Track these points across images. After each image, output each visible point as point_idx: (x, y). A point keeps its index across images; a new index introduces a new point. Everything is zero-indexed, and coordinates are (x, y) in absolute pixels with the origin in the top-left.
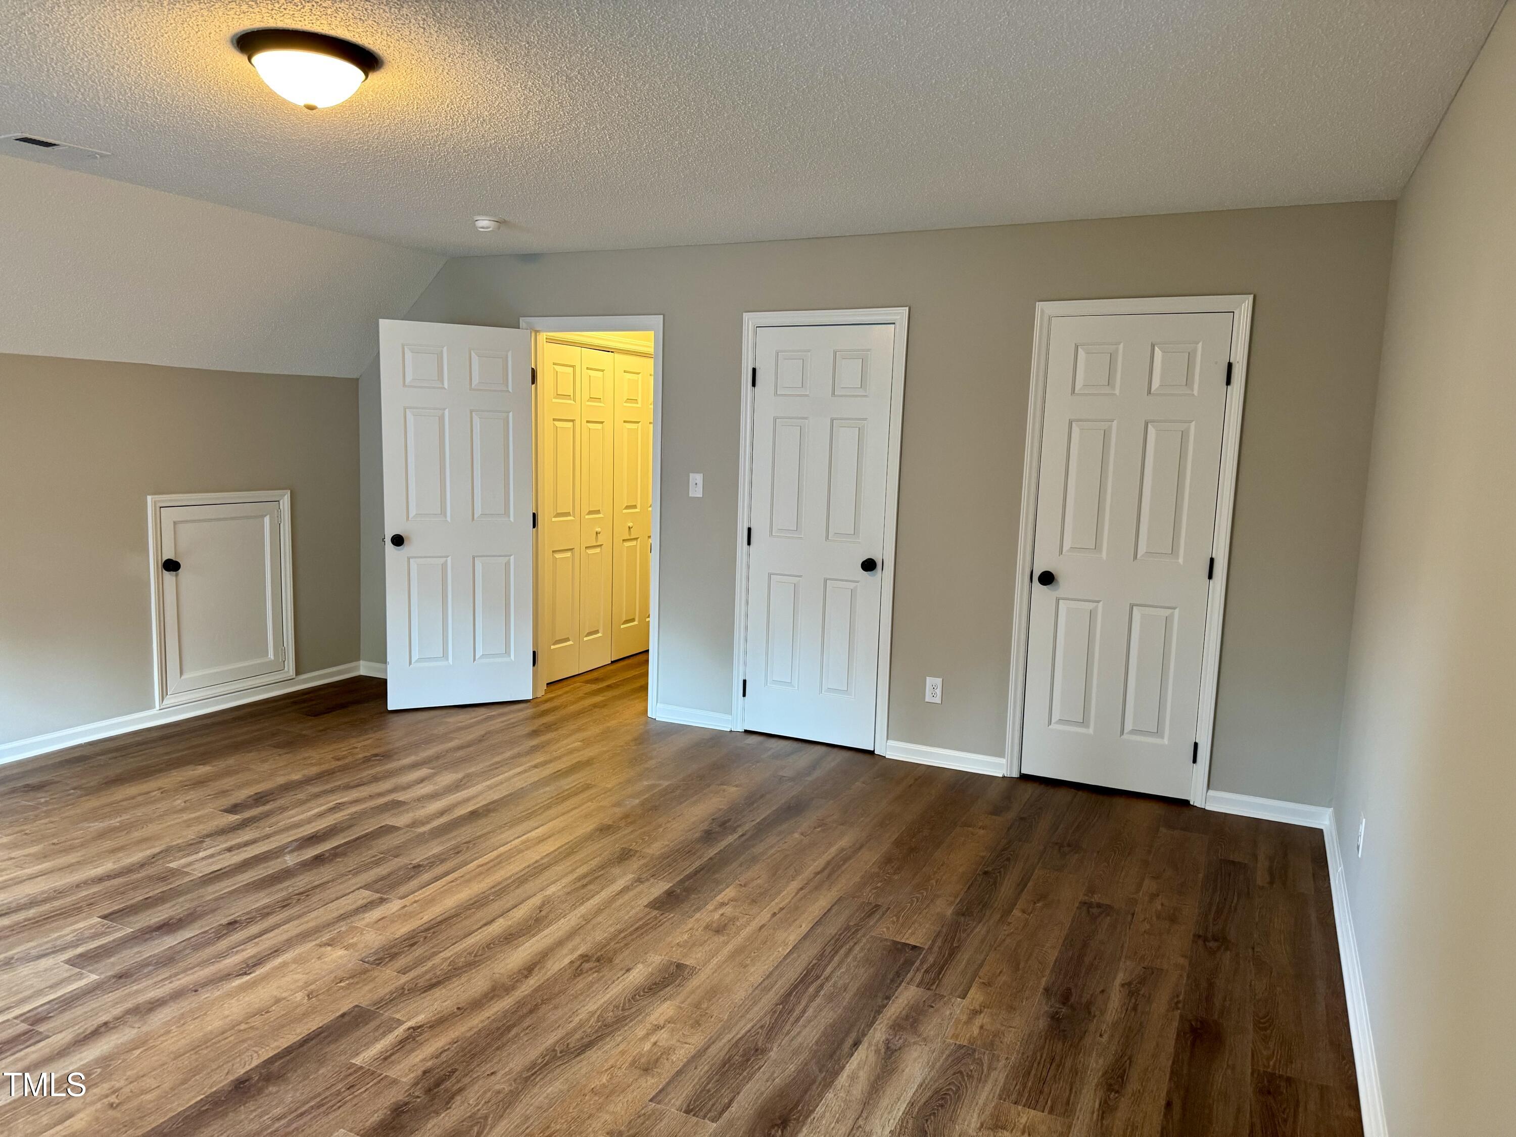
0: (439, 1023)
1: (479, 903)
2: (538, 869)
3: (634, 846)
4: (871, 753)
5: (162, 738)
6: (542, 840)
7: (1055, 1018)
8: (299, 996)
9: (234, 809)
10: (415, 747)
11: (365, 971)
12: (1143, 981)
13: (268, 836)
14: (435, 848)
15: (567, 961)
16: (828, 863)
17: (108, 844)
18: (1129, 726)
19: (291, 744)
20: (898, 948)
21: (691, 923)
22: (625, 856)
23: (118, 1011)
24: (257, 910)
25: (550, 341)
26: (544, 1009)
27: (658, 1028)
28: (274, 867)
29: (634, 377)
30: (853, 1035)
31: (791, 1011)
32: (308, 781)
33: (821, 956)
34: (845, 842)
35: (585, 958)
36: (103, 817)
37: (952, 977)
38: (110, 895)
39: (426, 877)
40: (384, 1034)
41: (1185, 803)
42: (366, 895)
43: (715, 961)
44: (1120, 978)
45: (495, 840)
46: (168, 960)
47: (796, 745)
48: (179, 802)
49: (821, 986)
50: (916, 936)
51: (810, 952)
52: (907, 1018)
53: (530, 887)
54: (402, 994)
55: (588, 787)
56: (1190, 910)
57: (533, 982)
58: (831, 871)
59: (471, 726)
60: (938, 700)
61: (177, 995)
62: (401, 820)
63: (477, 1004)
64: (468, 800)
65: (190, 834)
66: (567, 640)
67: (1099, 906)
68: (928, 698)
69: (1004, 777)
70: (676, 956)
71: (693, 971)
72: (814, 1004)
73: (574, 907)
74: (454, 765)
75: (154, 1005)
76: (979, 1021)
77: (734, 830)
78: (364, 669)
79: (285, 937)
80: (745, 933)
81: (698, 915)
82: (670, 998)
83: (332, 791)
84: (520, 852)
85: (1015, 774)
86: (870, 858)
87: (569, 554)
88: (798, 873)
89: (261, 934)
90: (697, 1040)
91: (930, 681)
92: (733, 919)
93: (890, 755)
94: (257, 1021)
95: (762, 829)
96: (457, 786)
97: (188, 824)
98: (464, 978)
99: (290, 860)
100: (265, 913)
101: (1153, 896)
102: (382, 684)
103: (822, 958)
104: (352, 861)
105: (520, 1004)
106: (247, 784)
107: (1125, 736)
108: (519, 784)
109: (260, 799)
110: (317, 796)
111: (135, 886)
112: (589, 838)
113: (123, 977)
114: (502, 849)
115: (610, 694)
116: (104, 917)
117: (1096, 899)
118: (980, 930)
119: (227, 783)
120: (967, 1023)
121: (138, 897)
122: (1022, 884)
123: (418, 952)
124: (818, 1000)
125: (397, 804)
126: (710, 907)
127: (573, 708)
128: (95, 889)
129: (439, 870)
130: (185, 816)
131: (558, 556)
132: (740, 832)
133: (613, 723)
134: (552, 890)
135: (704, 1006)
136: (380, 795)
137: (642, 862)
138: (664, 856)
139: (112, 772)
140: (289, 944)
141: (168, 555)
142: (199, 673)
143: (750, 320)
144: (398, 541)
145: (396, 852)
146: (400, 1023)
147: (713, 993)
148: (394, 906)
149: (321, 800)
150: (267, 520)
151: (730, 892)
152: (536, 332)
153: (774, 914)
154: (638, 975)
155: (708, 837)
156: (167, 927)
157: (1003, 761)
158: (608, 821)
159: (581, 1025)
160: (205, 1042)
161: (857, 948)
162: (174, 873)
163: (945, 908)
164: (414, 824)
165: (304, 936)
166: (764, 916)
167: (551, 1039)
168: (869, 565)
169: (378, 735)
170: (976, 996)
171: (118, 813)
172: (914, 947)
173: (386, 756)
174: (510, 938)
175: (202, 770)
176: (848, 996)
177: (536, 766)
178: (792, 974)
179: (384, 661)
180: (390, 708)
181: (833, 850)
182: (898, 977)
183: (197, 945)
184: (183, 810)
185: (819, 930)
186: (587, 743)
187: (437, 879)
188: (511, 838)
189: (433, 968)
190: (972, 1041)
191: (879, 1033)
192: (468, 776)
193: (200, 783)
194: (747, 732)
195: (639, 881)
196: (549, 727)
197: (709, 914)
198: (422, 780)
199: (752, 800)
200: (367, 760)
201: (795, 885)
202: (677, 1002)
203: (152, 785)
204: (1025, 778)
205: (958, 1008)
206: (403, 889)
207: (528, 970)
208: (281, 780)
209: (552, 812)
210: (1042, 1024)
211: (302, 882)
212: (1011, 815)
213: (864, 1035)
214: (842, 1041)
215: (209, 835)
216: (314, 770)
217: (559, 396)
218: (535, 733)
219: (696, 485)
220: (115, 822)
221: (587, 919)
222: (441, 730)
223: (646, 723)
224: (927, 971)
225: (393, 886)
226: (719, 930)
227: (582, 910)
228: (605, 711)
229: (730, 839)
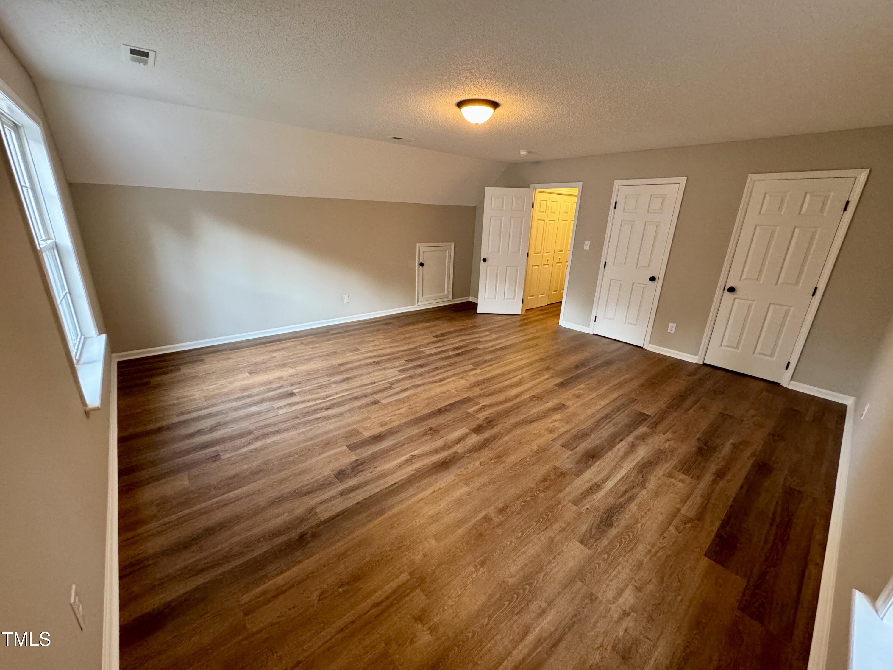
0: (490, 406)
1: (503, 374)
2: (521, 368)
3: (551, 366)
4: (642, 348)
5: (417, 314)
6: (522, 359)
7: (700, 449)
8: (454, 391)
9: (436, 337)
10: (484, 325)
11: (471, 388)
12: (741, 444)
13: (445, 346)
14: (490, 356)
15: (528, 396)
16: (619, 383)
17: (405, 342)
18: (758, 351)
19: (451, 320)
20: (642, 414)
21: (568, 393)
22: (548, 368)
23: (410, 385)
24: (443, 366)
25: (540, 192)
26: (521, 408)
27: (555, 421)
28: (447, 354)
29: (568, 204)
30: (621, 437)
31: (600, 426)
32: (455, 331)
33: (612, 411)
34: (627, 376)
35: (534, 396)
36: (404, 334)
37: (660, 427)
38: (407, 355)
39: (488, 364)
40: (476, 406)
41: (778, 384)
42: (471, 367)
43: (575, 406)
44: (731, 441)
45: (508, 357)
46: (421, 375)
47: (612, 341)
48: (422, 333)
49: (611, 420)
50: (650, 411)
51: (609, 409)
52: (641, 436)
53: (517, 373)
54: (480, 396)
55: (537, 345)
56: (770, 424)
57: (518, 400)
58: (620, 385)
59: (501, 321)
60: (673, 332)
61: (424, 384)
62: (481, 347)
63: (501, 403)
64: (500, 344)
65: (425, 342)
66: (534, 296)
67: (727, 415)
68: (669, 331)
69: (696, 363)
70: (563, 401)
71: (568, 407)
72: (608, 425)
73: (531, 381)
74: (495, 332)
75: (419, 386)
76: (669, 443)
77: (586, 366)
78: (471, 299)
79: (449, 374)
80: (586, 399)
81: (571, 391)
82: (560, 413)
83: (462, 335)
84: (516, 362)
85: (701, 363)
86: (635, 384)
87: (537, 267)
88: (608, 384)
89: (443, 372)
90: (568, 427)
91: (671, 324)
92: (583, 394)
93: (649, 349)
94: (443, 395)
95: (597, 367)
96: (497, 339)
97: (425, 339)
98: (498, 395)
99: (451, 353)
100: (445, 367)
101: (753, 416)
102: (475, 305)
103: (613, 412)
104: (467, 357)
105: (514, 405)
106: (440, 330)
107: (754, 355)
108: (516, 341)
109: (443, 335)
110: (457, 336)
111: (412, 354)
112: (537, 361)
113: (411, 377)
114: (510, 360)
115: (547, 315)
116: (406, 361)
117: (727, 412)
118: (675, 414)
119: (434, 329)
120: (664, 443)
121: (413, 357)
122: (695, 402)
123: (485, 385)
124: (609, 424)
125: (480, 342)
126: (575, 389)
127: (533, 319)
128: (403, 353)
129: (492, 363)
130: (424, 337)
131: (534, 267)
132: (588, 367)
133: (547, 325)
134: (524, 375)
135: (571, 418)
136: (475, 338)
137: (553, 372)
138: (561, 371)
139: (406, 322)
140: (451, 376)
141: (421, 261)
142: (428, 296)
143: (617, 183)
144: (485, 260)
145: (480, 356)
146: (480, 403)
147: (574, 414)
148: (479, 371)
149: (459, 338)
150: (447, 252)
151: (582, 386)
152: (536, 189)
153: (597, 396)
154: (550, 405)
155: (577, 367)
156: (421, 366)
157: (697, 357)
158: (543, 357)
159: (531, 415)
160: (431, 397)
161: (626, 412)
162: (422, 352)
163: (662, 404)
164: (484, 348)
165: (455, 375)
166: (594, 395)
167: (522, 417)
168: (652, 279)
169: (475, 320)
170: (669, 435)
171: (408, 333)
172: (648, 415)
173: (476, 327)
174: (511, 386)
175: (428, 324)
176: (620, 425)
177: (521, 336)
178: (601, 415)
179: (477, 297)
180: (478, 312)
181: (622, 379)
182: (640, 424)
183: (428, 372)
184: (423, 335)
185: (613, 403)
186: (537, 331)
187: (490, 365)
188: (512, 357)
189: (489, 390)
190: (666, 449)
191: (630, 439)
192: (500, 336)
193: (427, 328)
194: (594, 334)
195: (552, 377)
196: (526, 324)
197: (575, 391)
198: (486, 336)
199: (594, 357)
200: (472, 327)
201: (605, 388)
202: (562, 415)
203: (415, 327)
204: (705, 365)
205: (662, 437)
206: (481, 367)
207: (516, 396)
208: (448, 330)
209: (525, 351)
210: (694, 449)
211: (453, 360)
212: (696, 377)
213: (624, 438)
214: (616, 438)
215: (430, 343)
216: (457, 328)
217: (540, 211)
218: (521, 326)
219: (587, 245)
220: (407, 335)
221: (535, 386)
222: (493, 321)
223: (558, 327)
224: (651, 423)
225: (478, 365)
226: (578, 397)
227: (534, 382)
228: (544, 321)
229: (584, 369)
